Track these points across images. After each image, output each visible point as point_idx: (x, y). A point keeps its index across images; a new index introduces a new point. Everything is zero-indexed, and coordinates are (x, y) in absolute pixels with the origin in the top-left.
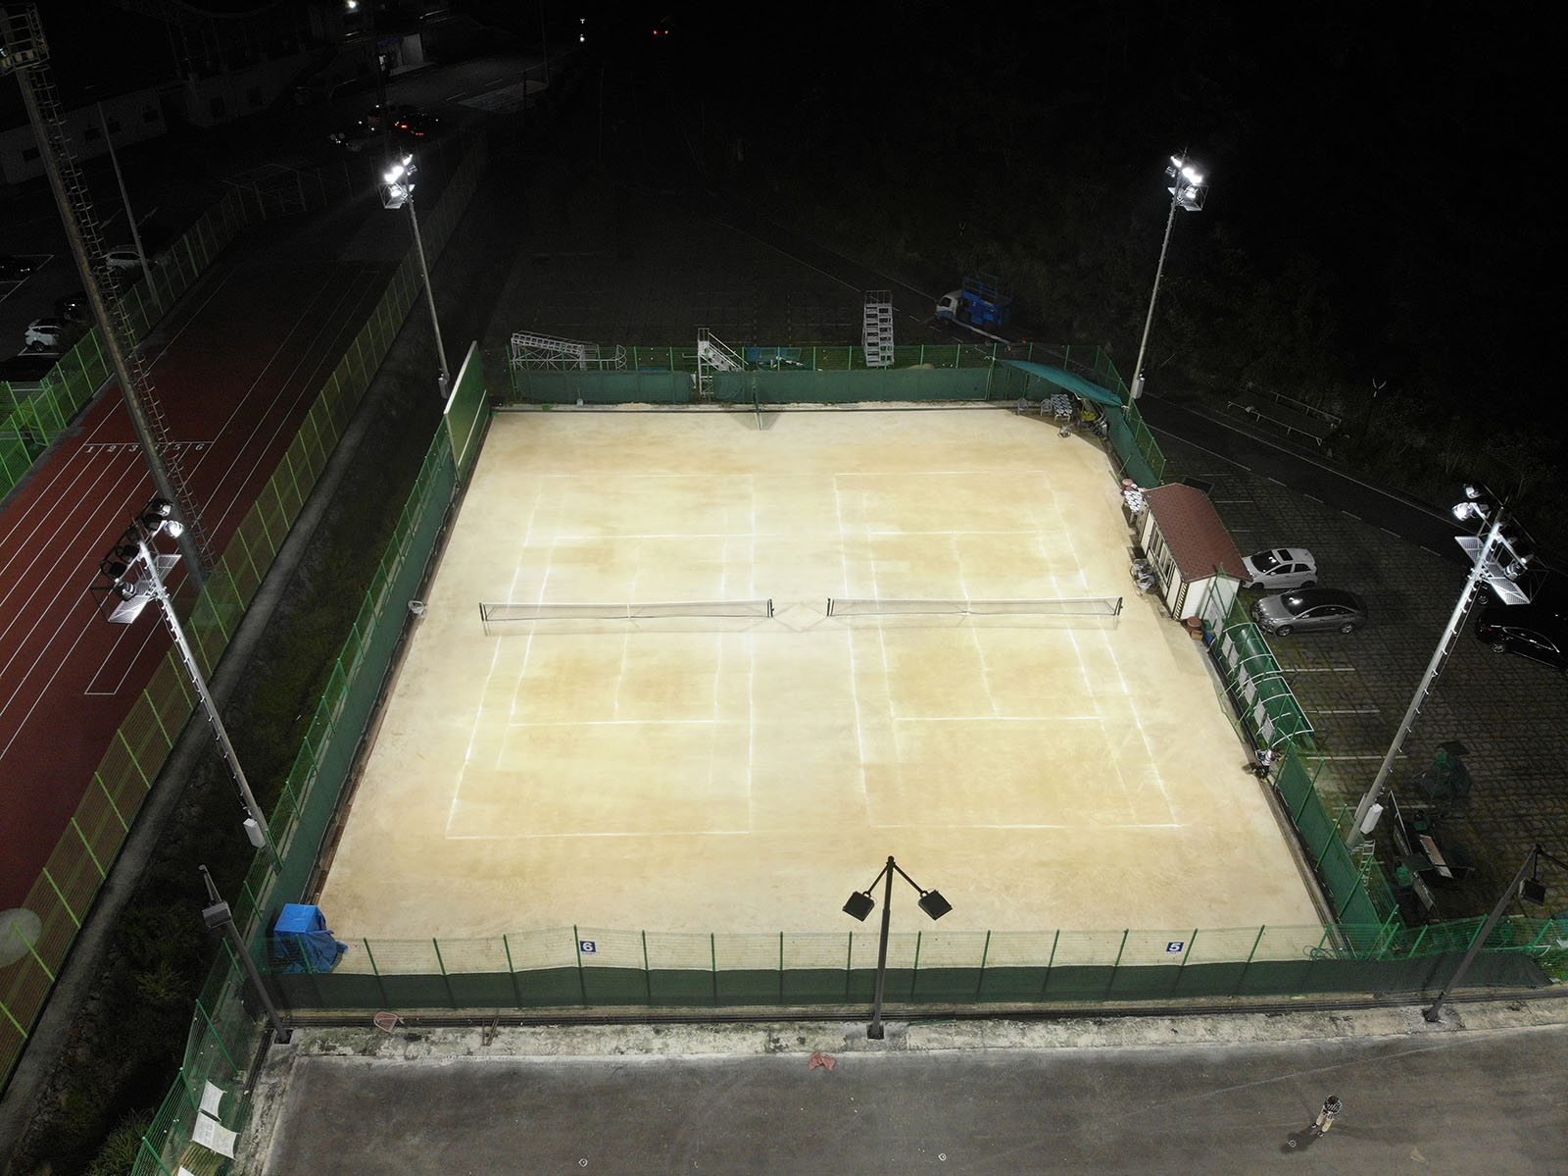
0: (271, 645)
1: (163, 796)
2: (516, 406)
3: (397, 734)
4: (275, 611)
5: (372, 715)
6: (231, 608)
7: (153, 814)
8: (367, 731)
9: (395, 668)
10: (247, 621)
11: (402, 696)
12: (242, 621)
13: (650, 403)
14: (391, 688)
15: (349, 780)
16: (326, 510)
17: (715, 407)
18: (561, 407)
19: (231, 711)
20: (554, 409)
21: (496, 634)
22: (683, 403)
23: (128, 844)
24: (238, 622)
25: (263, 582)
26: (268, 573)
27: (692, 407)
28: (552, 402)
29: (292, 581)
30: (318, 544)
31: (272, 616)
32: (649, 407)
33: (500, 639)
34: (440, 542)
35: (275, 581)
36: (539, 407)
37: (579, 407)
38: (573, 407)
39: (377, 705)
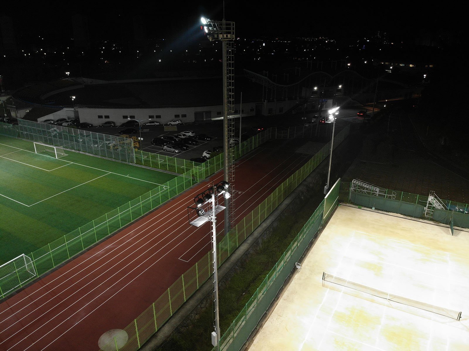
0: (242, 262)
1: (188, 307)
2: (348, 204)
3: (279, 316)
4: (248, 250)
5: (272, 303)
6: (233, 244)
7: (183, 312)
8: (268, 309)
9: (285, 287)
10: (237, 251)
11: (285, 300)
12: (235, 251)
13: (403, 215)
14: (281, 295)
15: (256, 328)
16: (273, 222)
17: (431, 222)
18: (365, 208)
19: (222, 282)
20: (362, 208)
21: (327, 287)
22: (417, 218)
23: (169, 321)
24: (234, 250)
25: (246, 239)
26: (249, 237)
27: (421, 220)
28: (362, 206)
29: (256, 243)
30: (267, 232)
31: (246, 252)
32: (402, 216)
33: (328, 290)
34: (311, 244)
35: (250, 240)
36: (357, 207)
37: (373, 210)
38: (370, 209)
39: (274, 300)
